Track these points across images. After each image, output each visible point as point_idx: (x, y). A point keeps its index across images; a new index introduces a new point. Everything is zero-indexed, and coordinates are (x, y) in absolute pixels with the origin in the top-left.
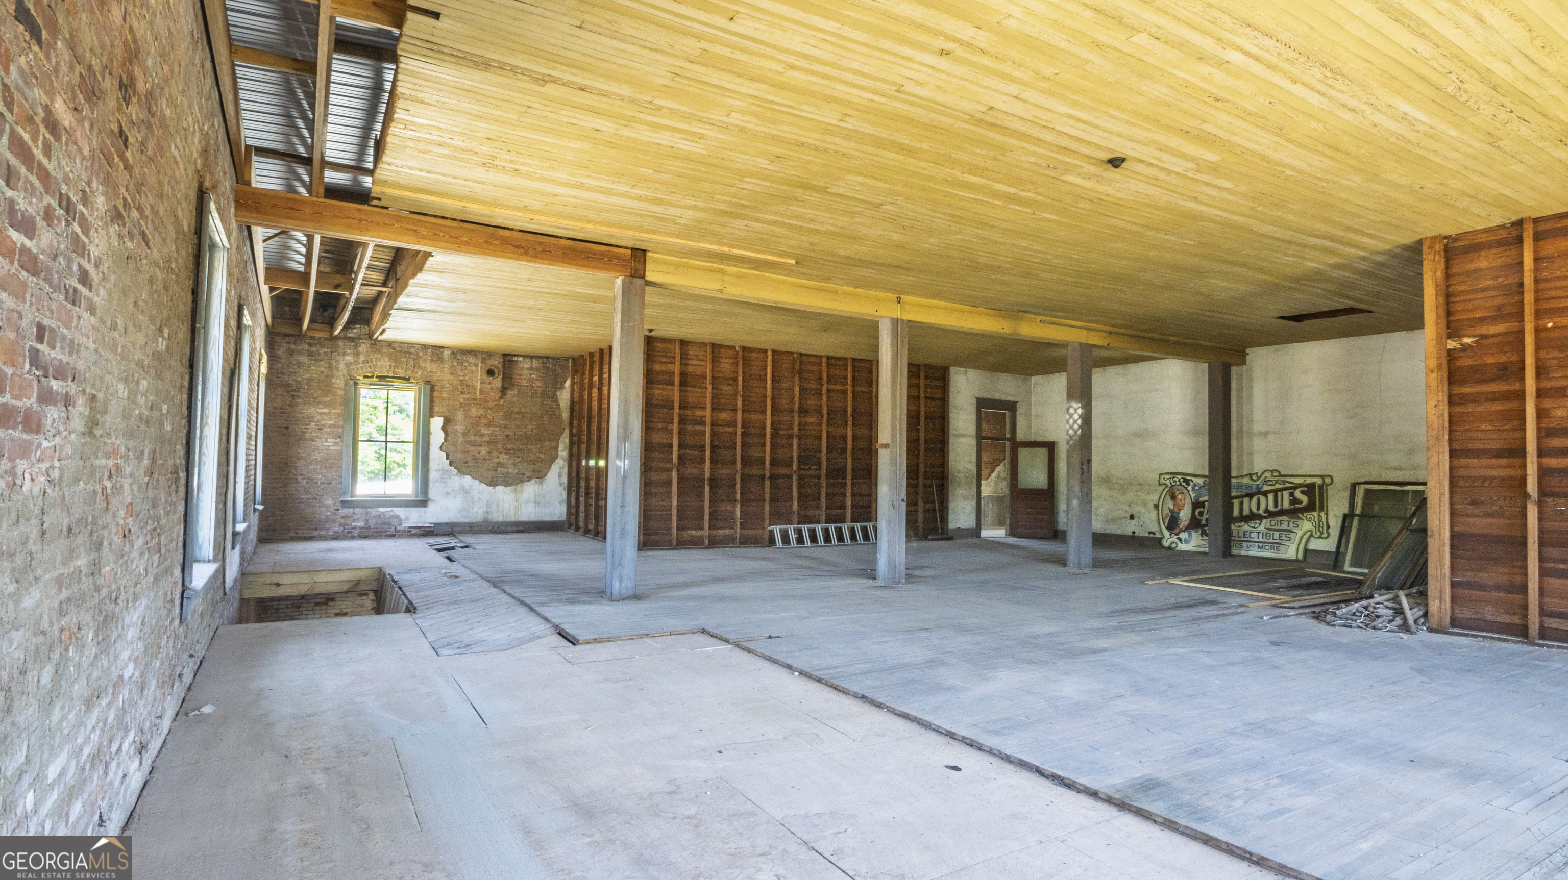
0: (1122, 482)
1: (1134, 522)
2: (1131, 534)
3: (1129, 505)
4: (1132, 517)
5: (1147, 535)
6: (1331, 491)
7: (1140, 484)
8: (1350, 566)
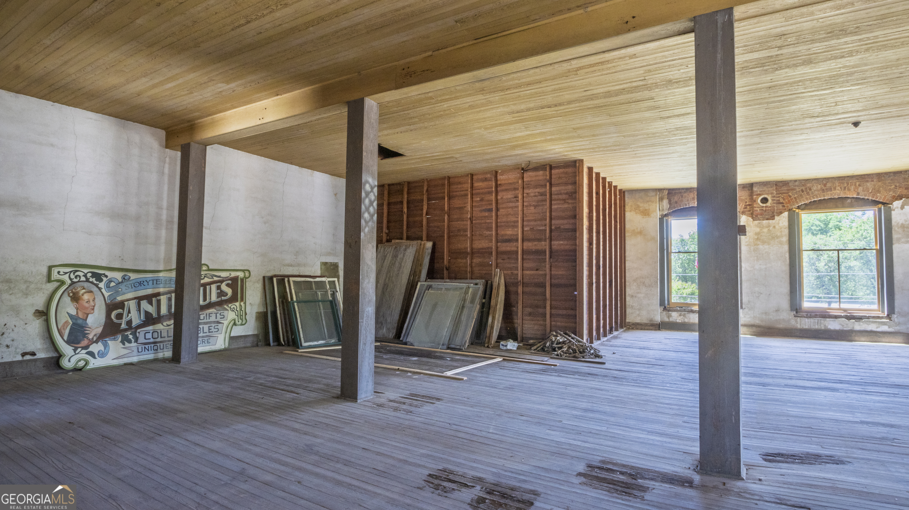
6: (249, 284)
7: (7, 281)
8: (305, 342)
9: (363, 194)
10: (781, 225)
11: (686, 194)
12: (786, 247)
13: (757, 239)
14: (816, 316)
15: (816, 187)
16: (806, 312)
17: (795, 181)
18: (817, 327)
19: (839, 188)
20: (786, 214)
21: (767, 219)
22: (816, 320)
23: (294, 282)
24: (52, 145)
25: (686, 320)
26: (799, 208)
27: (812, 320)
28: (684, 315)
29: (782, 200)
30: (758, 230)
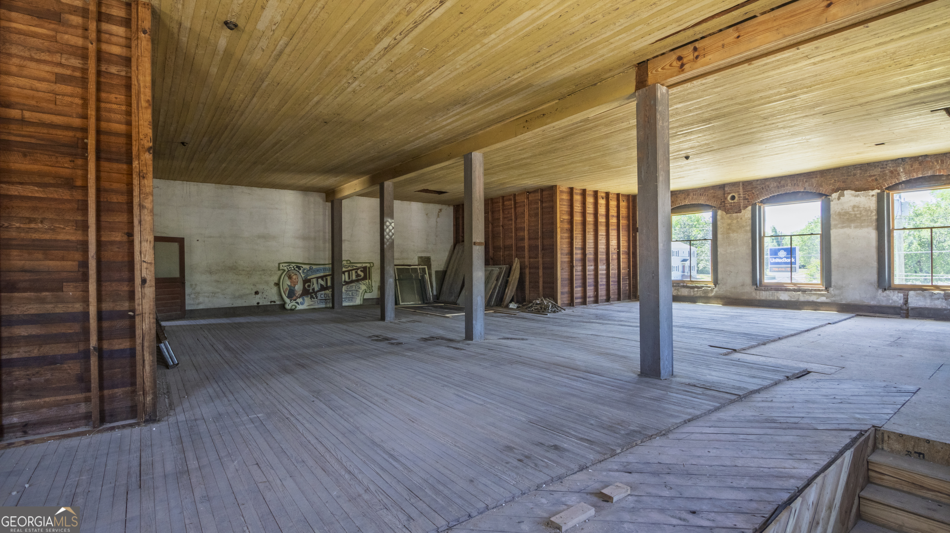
0: (248, 269)
1: (258, 296)
2: (256, 304)
3: (254, 285)
4: (257, 293)
5: (269, 303)
6: (373, 270)
7: (264, 270)
8: (402, 302)
9: (385, 227)
10: (746, 216)
11: (679, 195)
12: (750, 235)
13: (729, 229)
14: (771, 289)
15: (773, 184)
16: (765, 286)
17: (757, 180)
18: (771, 298)
19: (790, 184)
20: (750, 208)
21: (736, 213)
22: (771, 292)
23: (397, 269)
24: (277, 209)
25: (679, 294)
26: (761, 202)
27: (768, 293)
28: (678, 290)
29: (747, 197)
30: (730, 221)
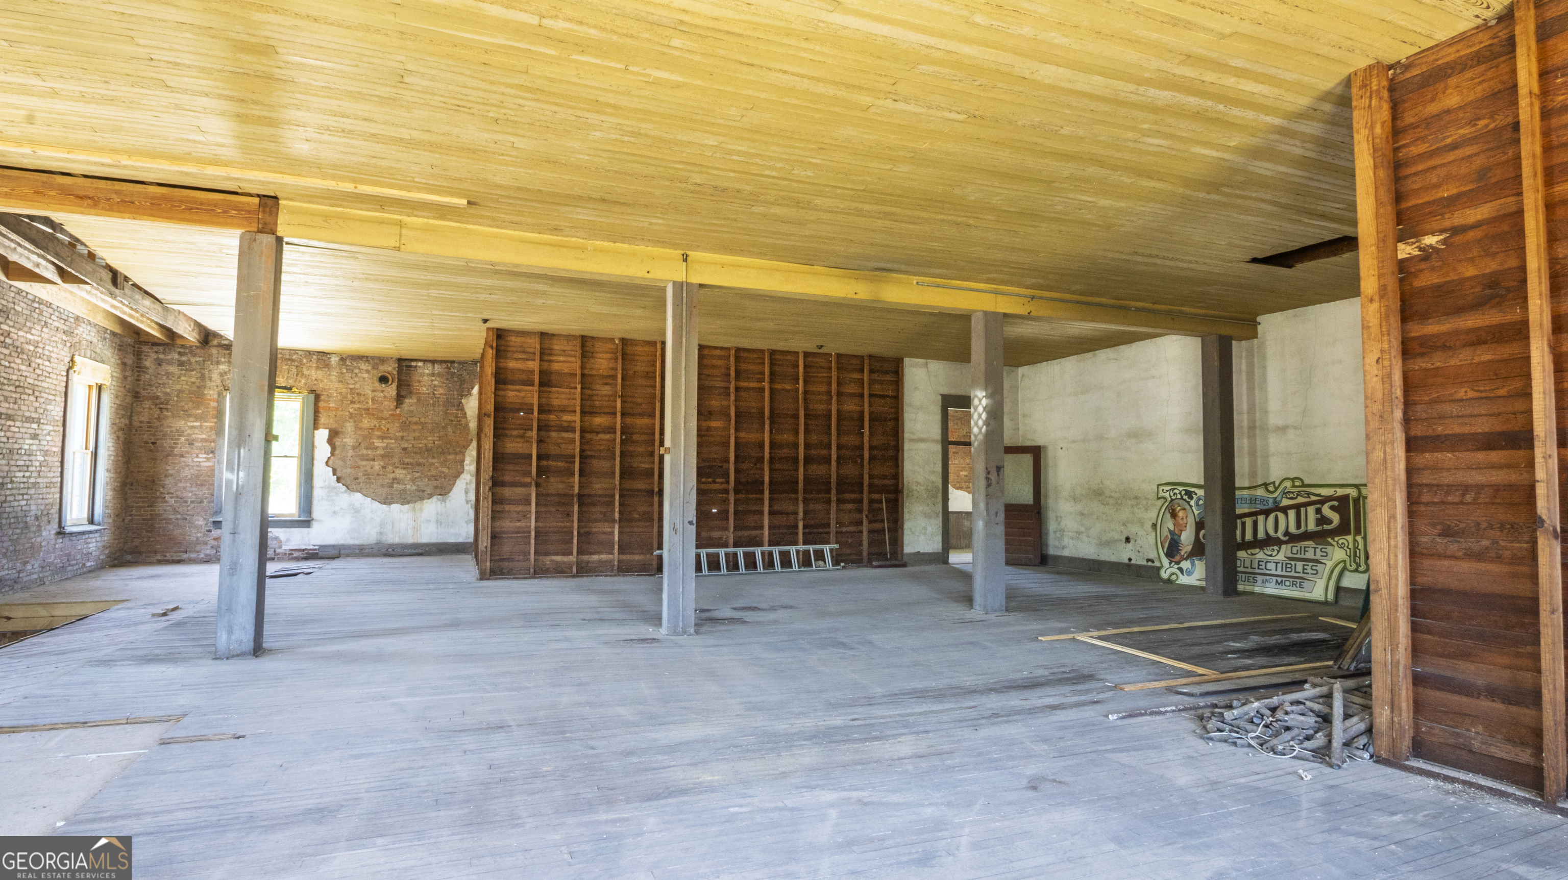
0: (1116, 495)
1: (1130, 546)
2: (1126, 561)
3: (1124, 525)
4: (1128, 540)
5: (1145, 563)
7: (1136, 498)
24: (1153, 377)
